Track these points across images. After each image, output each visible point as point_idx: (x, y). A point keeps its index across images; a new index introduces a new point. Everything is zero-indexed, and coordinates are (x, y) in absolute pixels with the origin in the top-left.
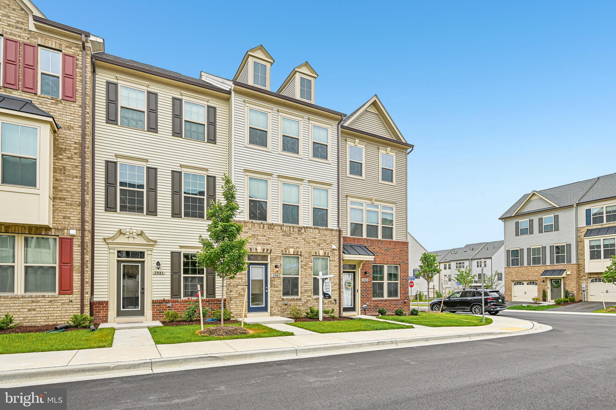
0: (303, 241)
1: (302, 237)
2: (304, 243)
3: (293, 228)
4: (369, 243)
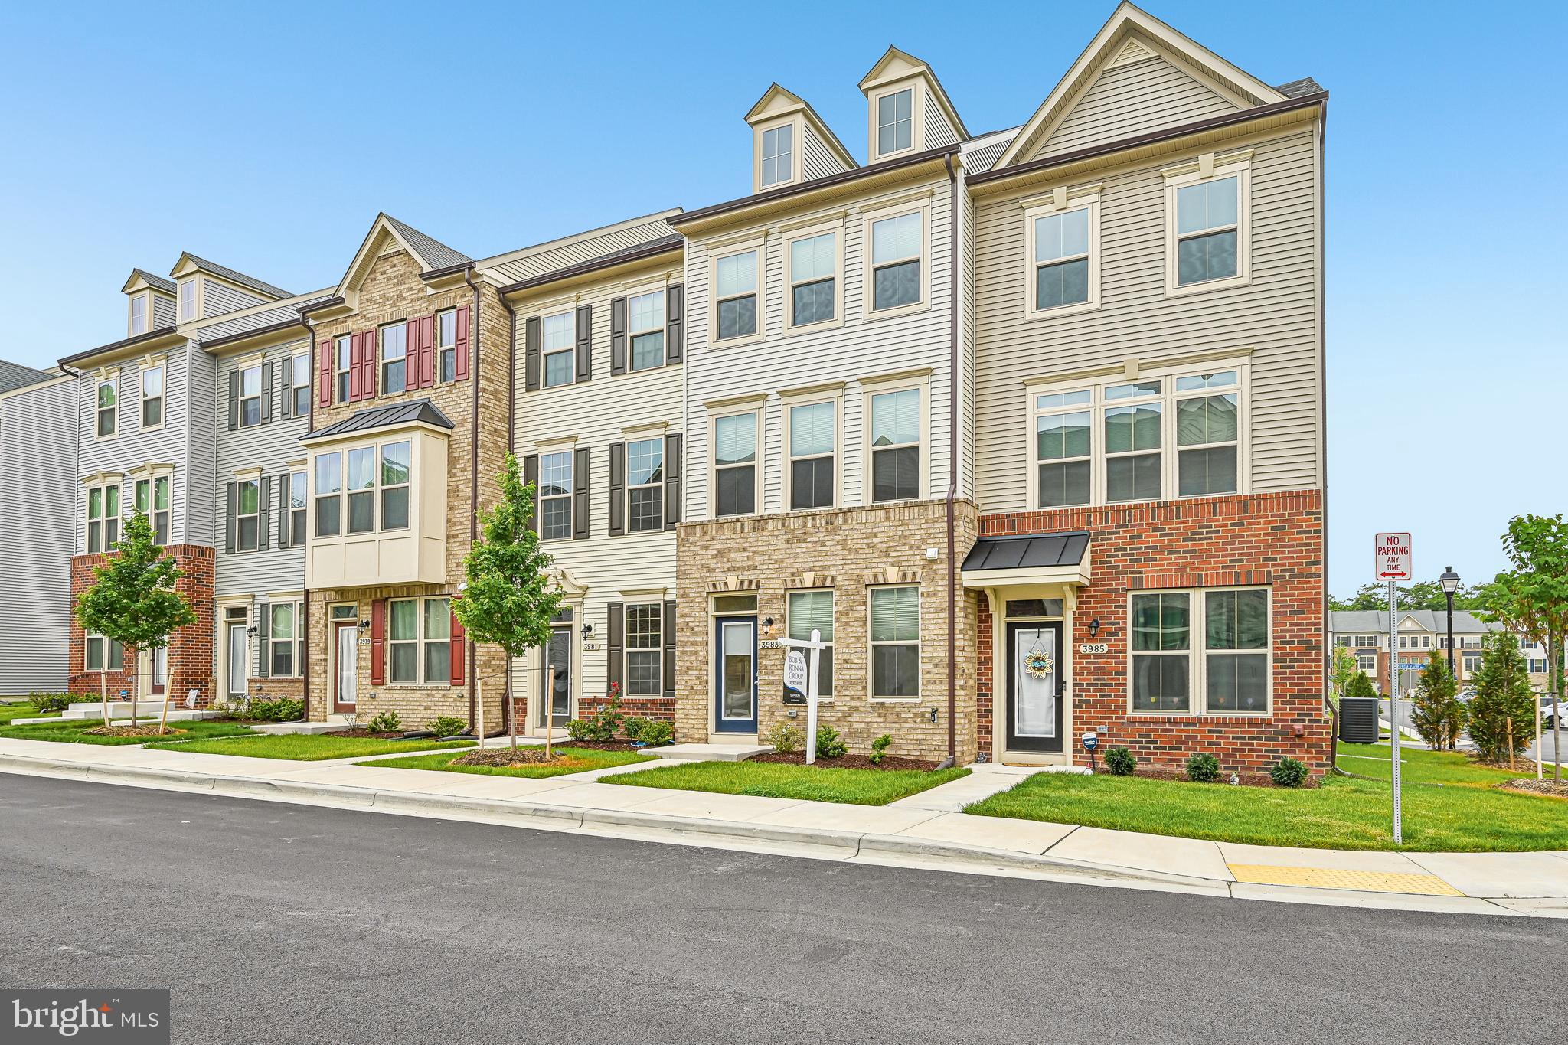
0: (840, 547)
1: (838, 538)
2: (841, 553)
3: (813, 519)
4: (1113, 521)
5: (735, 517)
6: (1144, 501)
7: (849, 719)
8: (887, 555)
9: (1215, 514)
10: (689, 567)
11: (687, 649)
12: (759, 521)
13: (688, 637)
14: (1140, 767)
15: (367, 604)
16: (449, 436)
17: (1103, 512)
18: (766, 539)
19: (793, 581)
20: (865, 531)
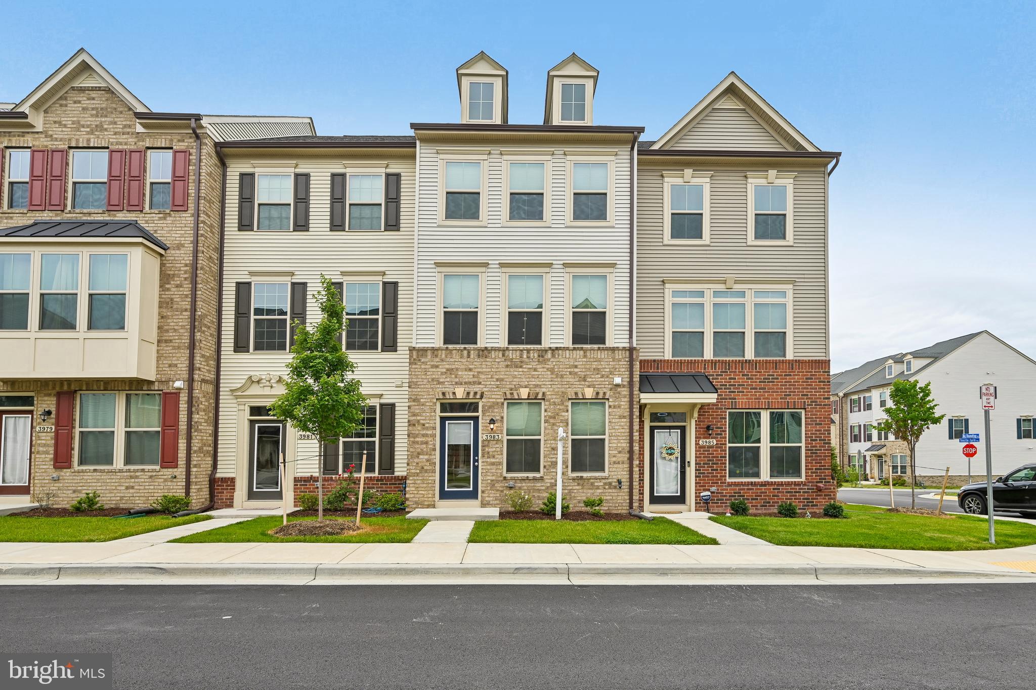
0: (549, 373)
1: (547, 366)
2: (549, 377)
4: (719, 369)
8: (585, 381)
9: (776, 369)
10: (420, 380)
11: (417, 439)
12: (483, 351)
13: (419, 430)
15: (48, 395)
16: (161, 255)
17: (710, 363)
20: (568, 363)
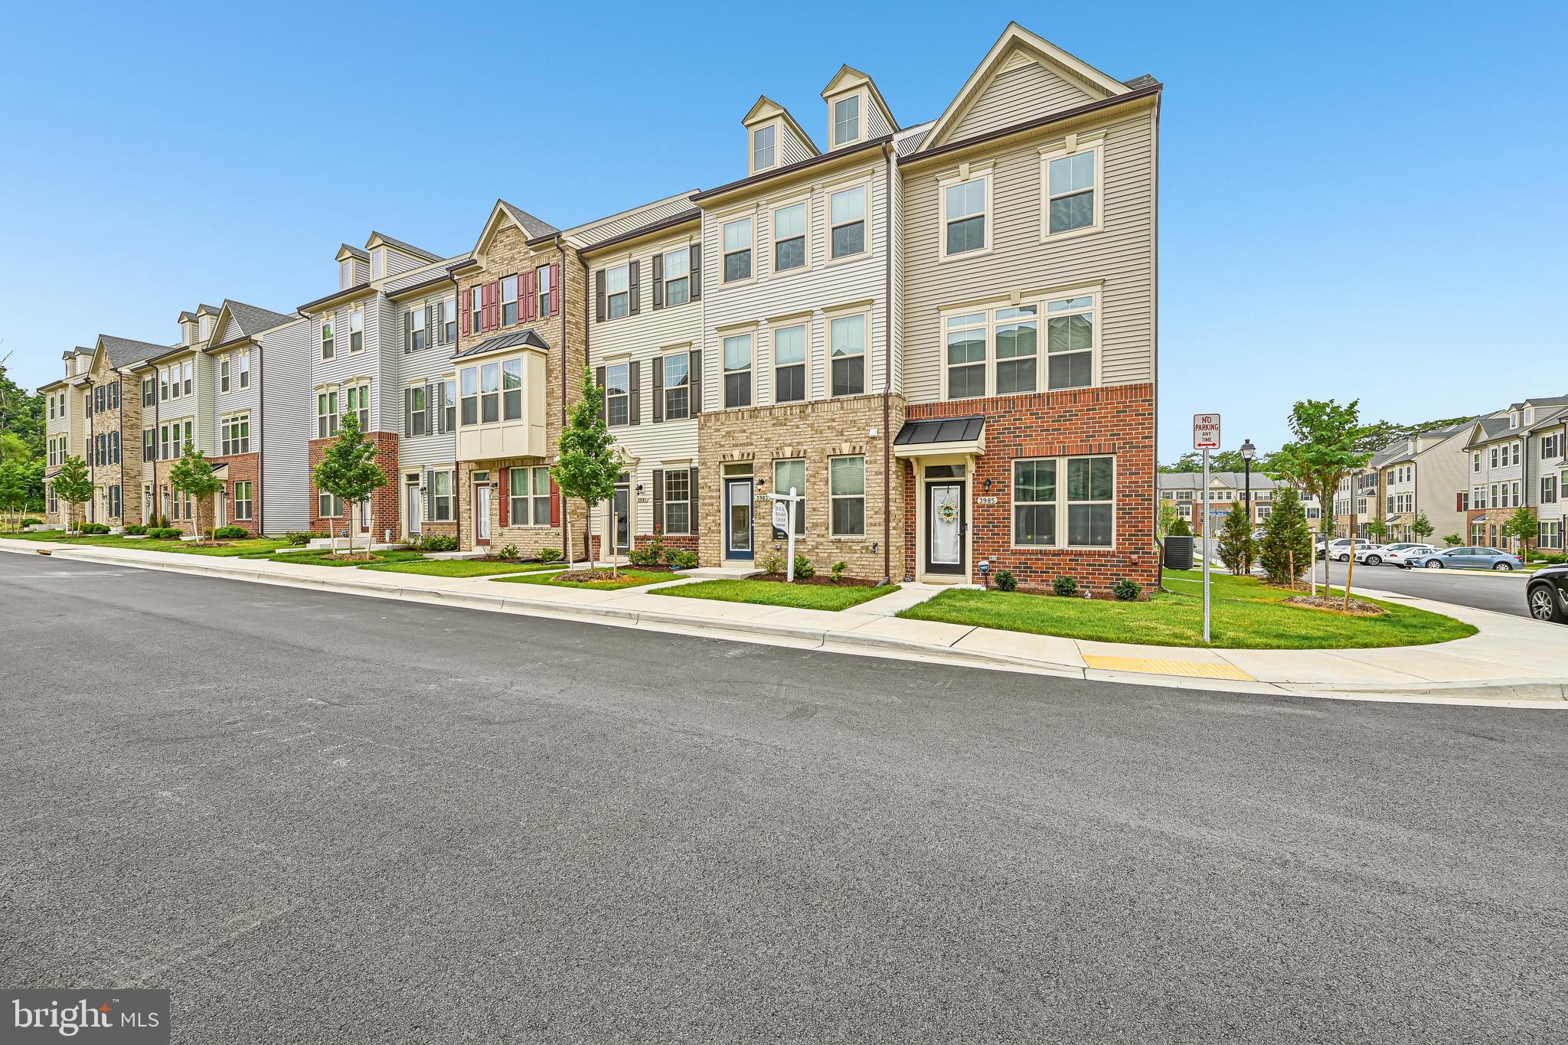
0: (809, 429)
1: (808, 422)
2: (810, 433)
3: (791, 409)
4: (1001, 408)
5: (738, 408)
6: (1024, 393)
7: (816, 550)
8: (842, 435)
9: (1075, 402)
10: (707, 444)
11: (706, 501)
12: (754, 411)
13: (707, 493)
14: (1019, 586)
15: (495, 471)
16: (546, 354)
17: (994, 402)
18: (759, 424)
19: (778, 453)
20: (826, 417)
